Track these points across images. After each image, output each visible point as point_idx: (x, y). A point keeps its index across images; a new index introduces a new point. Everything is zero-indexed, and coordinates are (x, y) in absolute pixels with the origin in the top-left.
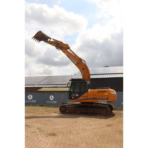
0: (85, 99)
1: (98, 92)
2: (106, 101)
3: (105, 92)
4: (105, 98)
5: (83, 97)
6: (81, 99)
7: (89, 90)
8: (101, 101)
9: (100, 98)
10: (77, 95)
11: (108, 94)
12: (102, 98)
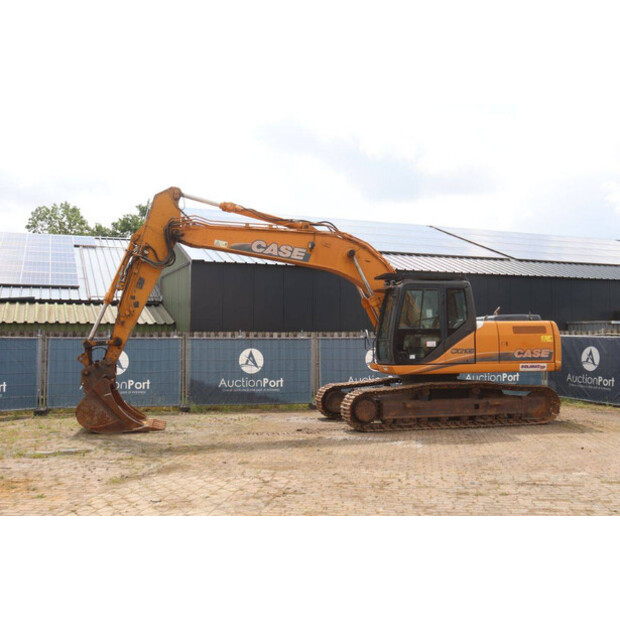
0: (466, 362)
1: (517, 330)
2: (545, 365)
3: (542, 330)
4: (543, 356)
5: (457, 351)
6: (448, 360)
7: (480, 323)
8: (527, 367)
9: (525, 356)
10: (431, 344)
11: (552, 341)
12: (530, 356)
